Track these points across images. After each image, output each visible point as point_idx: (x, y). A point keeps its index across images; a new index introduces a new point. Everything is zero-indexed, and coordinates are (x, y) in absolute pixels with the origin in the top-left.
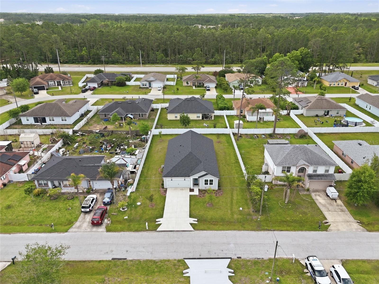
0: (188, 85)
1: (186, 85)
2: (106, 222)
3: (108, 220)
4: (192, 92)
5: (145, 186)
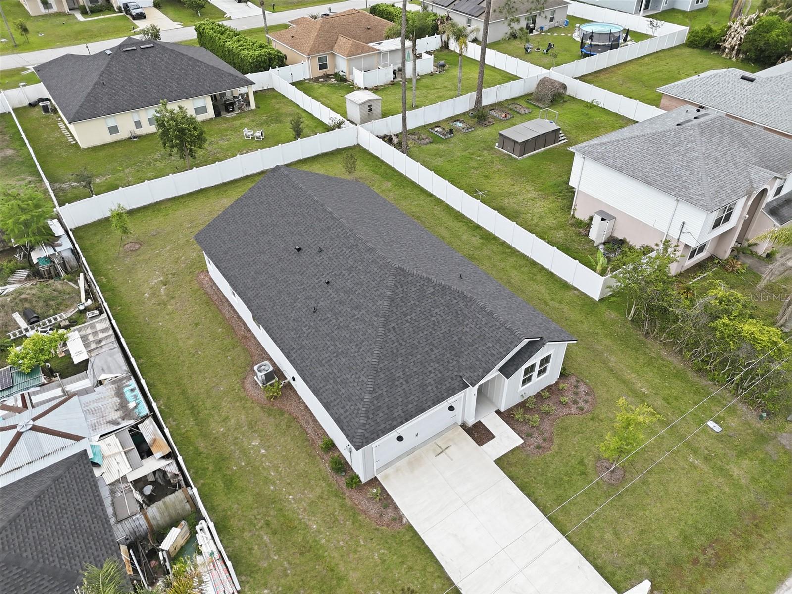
0: (51, 11)
1: (43, 11)
4: (83, 31)
5: (259, 517)
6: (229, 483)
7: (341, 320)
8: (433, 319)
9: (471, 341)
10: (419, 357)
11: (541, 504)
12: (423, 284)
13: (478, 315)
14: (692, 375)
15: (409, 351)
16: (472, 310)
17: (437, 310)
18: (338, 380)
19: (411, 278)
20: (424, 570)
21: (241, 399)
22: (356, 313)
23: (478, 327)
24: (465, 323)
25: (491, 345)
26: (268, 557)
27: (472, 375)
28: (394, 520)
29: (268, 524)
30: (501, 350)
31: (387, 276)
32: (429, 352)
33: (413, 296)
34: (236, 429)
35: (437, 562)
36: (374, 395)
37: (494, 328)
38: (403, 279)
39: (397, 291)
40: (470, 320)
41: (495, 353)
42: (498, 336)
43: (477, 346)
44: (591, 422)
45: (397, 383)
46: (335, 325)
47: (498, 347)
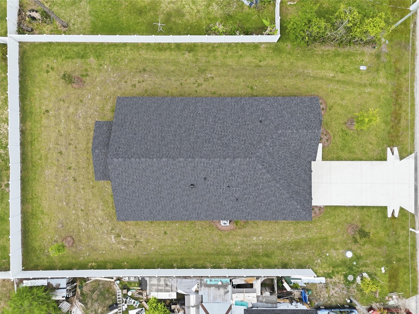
2: (396, 300)
3: (390, 299)
5: (288, 252)
6: (267, 255)
7: (254, 194)
8: (283, 157)
9: (299, 147)
10: (294, 175)
11: (347, 159)
12: (267, 151)
13: (293, 136)
14: (341, 50)
15: (290, 178)
16: (288, 136)
17: (280, 152)
18: (280, 210)
19: (262, 155)
20: (342, 212)
21: (229, 234)
22: (258, 187)
23: (297, 140)
24: (290, 143)
25: (310, 143)
26: (305, 255)
27: (311, 158)
28: (319, 209)
29: (292, 250)
30: (316, 142)
31: (255, 165)
32: (294, 169)
33: (270, 160)
34: (243, 242)
35: (342, 206)
36: (299, 203)
37: (304, 136)
38: (261, 159)
39: (265, 166)
40: (291, 140)
41: (314, 145)
42: (309, 137)
43: (304, 147)
44: (331, 111)
45: (299, 191)
46: (254, 198)
47: (313, 142)
